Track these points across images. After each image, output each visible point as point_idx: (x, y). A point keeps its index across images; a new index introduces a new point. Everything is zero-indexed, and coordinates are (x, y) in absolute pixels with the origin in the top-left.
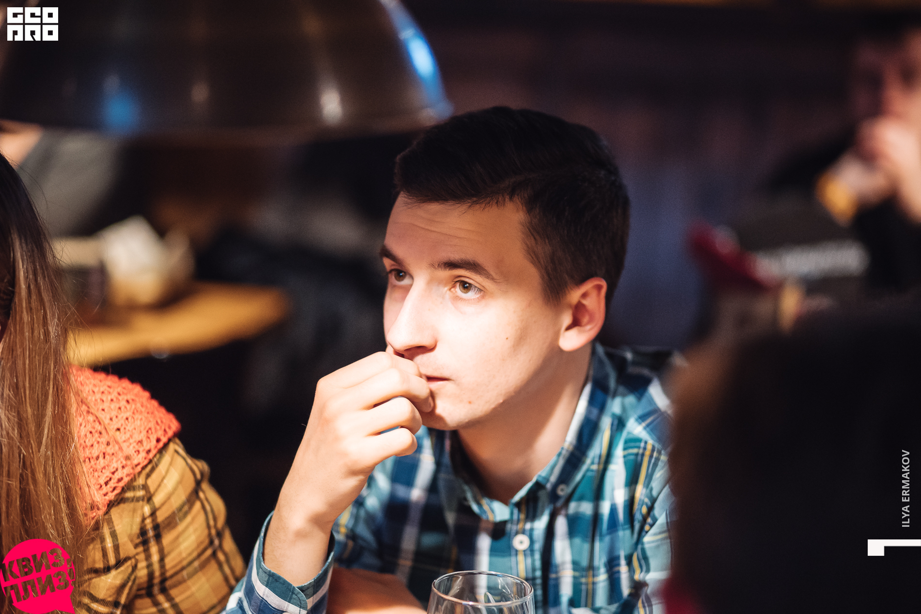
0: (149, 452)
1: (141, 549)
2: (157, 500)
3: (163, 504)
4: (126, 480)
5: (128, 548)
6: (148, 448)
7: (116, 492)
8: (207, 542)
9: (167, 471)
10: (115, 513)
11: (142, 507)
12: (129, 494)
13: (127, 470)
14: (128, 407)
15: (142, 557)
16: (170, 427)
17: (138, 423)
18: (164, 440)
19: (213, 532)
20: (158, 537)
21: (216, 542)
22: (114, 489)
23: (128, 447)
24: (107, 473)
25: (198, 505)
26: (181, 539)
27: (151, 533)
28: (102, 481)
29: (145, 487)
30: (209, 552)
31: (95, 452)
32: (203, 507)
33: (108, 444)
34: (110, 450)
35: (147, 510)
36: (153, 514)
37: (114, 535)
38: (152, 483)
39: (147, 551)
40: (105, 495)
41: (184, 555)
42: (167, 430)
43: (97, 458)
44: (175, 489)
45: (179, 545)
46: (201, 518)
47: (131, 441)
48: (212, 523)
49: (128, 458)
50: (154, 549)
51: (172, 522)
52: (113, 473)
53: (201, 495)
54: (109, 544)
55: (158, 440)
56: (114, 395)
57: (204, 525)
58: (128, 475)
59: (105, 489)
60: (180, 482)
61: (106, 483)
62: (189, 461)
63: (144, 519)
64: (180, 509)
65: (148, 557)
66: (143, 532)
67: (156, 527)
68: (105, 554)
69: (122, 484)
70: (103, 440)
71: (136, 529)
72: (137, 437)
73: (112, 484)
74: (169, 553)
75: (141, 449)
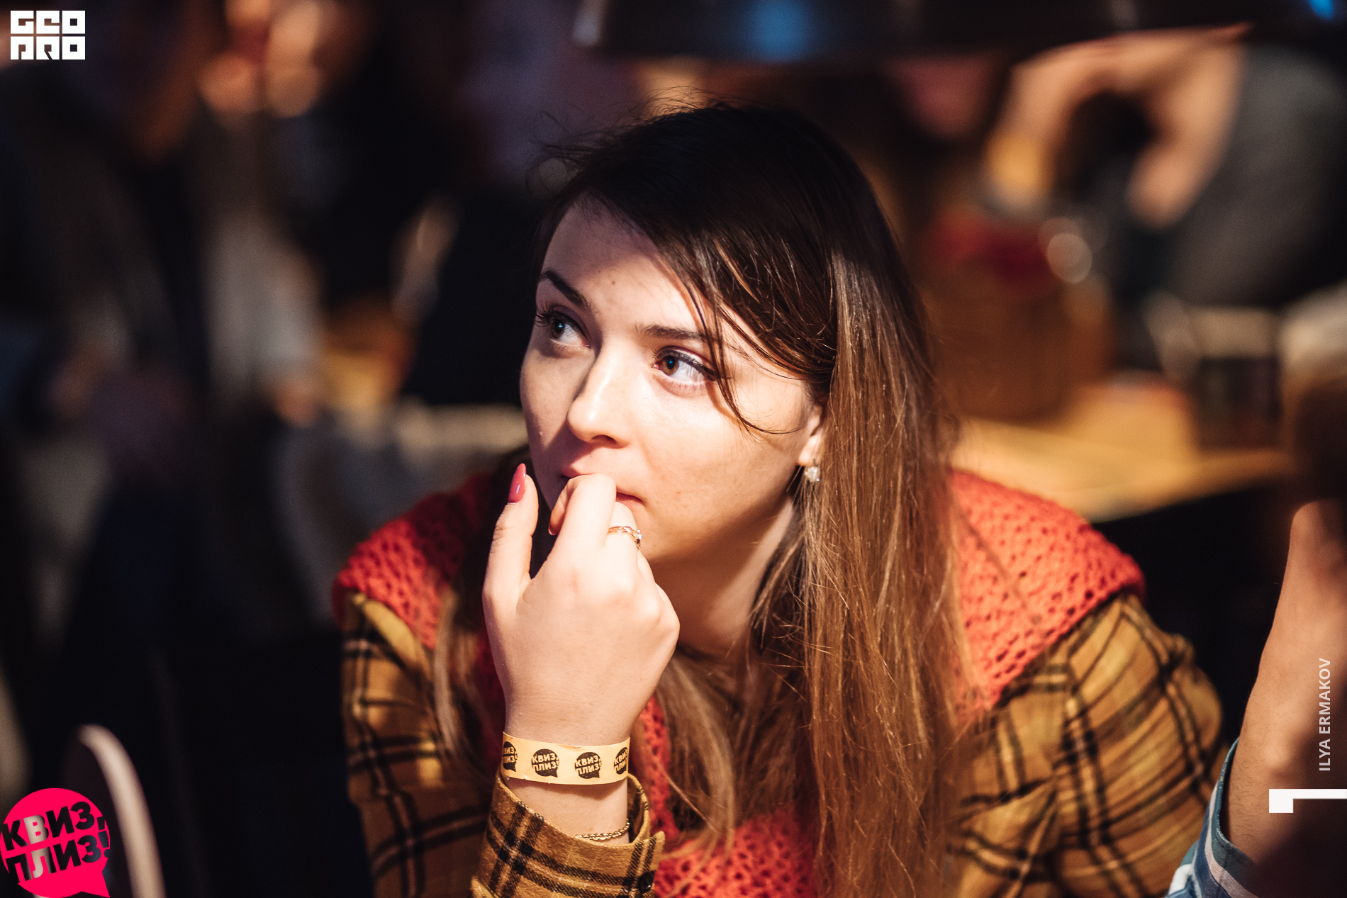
0: (1071, 612)
1: (1063, 770)
2: (1090, 690)
3: (1099, 699)
4: (1031, 654)
5: (1039, 766)
6: (1069, 605)
7: (1015, 673)
8: (1180, 767)
9: (1106, 646)
10: (1016, 707)
11: (1064, 702)
12: (1041, 679)
13: (1033, 640)
14: (1044, 538)
15: (1066, 782)
16: (1113, 576)
17: (1056, 565)
18: (1100, 594)
19: (1193, 751)
20: (1093, 752)
21: (1199, 769)
22: (1012, 667)
23: (1038, 602)
24: (1001, 643)
25: (1162, 706)
26: (1133, 759)
27: (1080, 746)
28: (993, 654)
29: (1066, 669)
30: (1184, 784)
31: (985, 609)
32: (1173, 709)
33: (1006, 596)
34: (1008, 606)
35: (1072, 707)
36: (1083, 712)
37: (1015, 742)
38: (1080, 662)
39: (1075, 773)
40: (998, 676)
41: (1139, 784)
42: (1108, 579)
43: (989, 618)
44: (1120, 677)
45: (1129, 768)
46: (1169, 727)
47: (1044, 593)
48: (1190, 736)
49: (1036, 619)
50: (1087, 772)
51: (1116, 728)
52: (1011, 643)
53: (1172, 690)
54: (1007, 755)
55: (1089, 595)
56: (1023, 520)
57: (1175, 738)
58: (1033, 647)
59: (997, 668)
60: (1129, 664)
61: (1000, 658)
62: (1149, 633)
63: (1067, 723)
64: (1131, 708)
65: (1078, 784)
66: (1067, 742)
67: (1089, 736)
68: (1001, 773)
69: (1024, 660)
70: (999, 589)
71: (1055, 737)
72: (1053, 587)
73: (1008, 660)
74: (1113, 780)
75: (1058, 607)
